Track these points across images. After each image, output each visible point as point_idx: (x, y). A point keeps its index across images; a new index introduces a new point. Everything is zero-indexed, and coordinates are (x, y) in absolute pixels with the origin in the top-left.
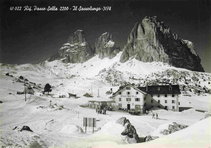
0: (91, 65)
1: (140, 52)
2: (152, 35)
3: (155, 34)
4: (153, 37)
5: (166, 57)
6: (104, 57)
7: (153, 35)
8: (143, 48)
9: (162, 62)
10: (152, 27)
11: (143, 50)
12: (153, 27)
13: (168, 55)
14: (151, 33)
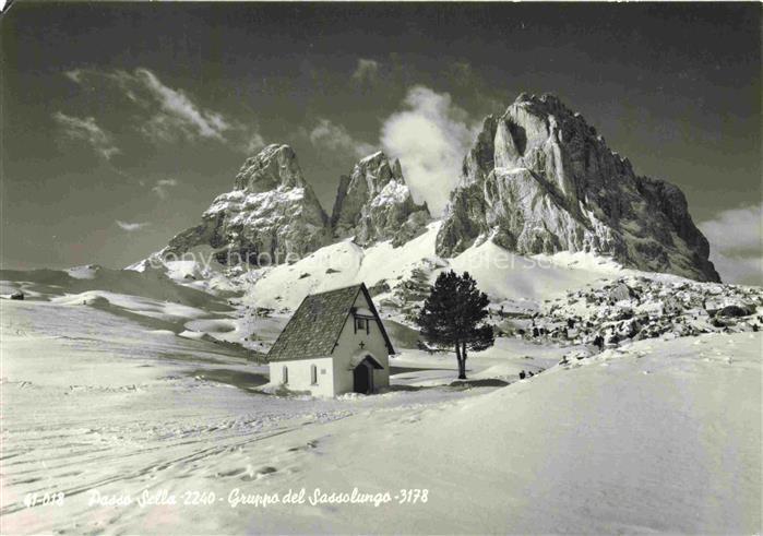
0: (327, 268)
1: (509, 217)
2: (550, 157)
3: (557, 152)
4: (554, 165)
5: (605, 233)
6: (375, 240)
7: (553, 158)
8: (519, 206)
9: (590, 254)
10: (548, 128)
11: (519, 213)
12: (551, 128)
13: (609, 229)
14: (546, 150)
